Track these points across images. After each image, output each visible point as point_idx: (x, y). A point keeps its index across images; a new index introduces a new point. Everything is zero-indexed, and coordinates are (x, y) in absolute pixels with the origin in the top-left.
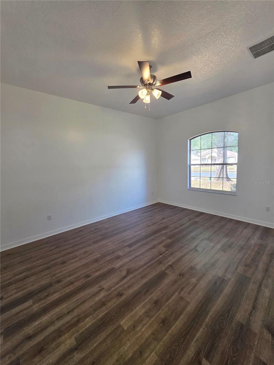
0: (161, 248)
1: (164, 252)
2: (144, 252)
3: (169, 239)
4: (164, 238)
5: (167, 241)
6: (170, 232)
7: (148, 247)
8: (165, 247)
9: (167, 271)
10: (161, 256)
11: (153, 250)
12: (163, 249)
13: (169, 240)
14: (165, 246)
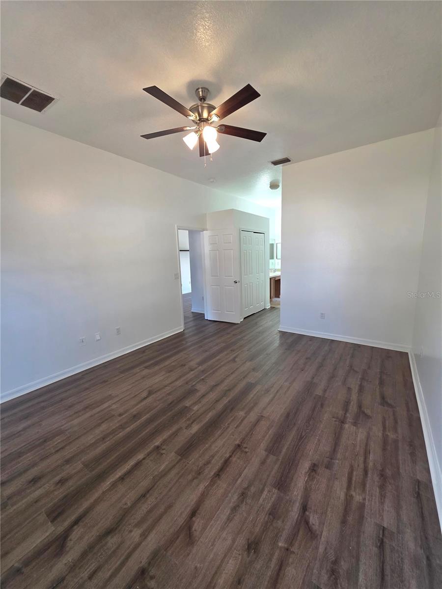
0: (202, 388)
1: (198, 382)
2: (225, 379)
3: (186, 407)
4: (195, 408)
5: (191, 403)
6: (181, 428)
7: (223, 387)
8: (196, 389)
9: (197, 366)
10: (202, 378)
11: (213, 383)
12: (198, 387)
13: (187, 405)
14: (196, 391)
